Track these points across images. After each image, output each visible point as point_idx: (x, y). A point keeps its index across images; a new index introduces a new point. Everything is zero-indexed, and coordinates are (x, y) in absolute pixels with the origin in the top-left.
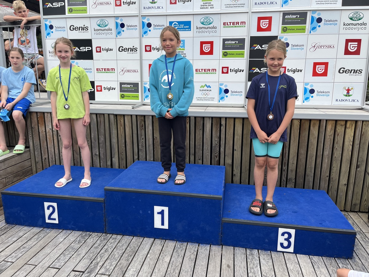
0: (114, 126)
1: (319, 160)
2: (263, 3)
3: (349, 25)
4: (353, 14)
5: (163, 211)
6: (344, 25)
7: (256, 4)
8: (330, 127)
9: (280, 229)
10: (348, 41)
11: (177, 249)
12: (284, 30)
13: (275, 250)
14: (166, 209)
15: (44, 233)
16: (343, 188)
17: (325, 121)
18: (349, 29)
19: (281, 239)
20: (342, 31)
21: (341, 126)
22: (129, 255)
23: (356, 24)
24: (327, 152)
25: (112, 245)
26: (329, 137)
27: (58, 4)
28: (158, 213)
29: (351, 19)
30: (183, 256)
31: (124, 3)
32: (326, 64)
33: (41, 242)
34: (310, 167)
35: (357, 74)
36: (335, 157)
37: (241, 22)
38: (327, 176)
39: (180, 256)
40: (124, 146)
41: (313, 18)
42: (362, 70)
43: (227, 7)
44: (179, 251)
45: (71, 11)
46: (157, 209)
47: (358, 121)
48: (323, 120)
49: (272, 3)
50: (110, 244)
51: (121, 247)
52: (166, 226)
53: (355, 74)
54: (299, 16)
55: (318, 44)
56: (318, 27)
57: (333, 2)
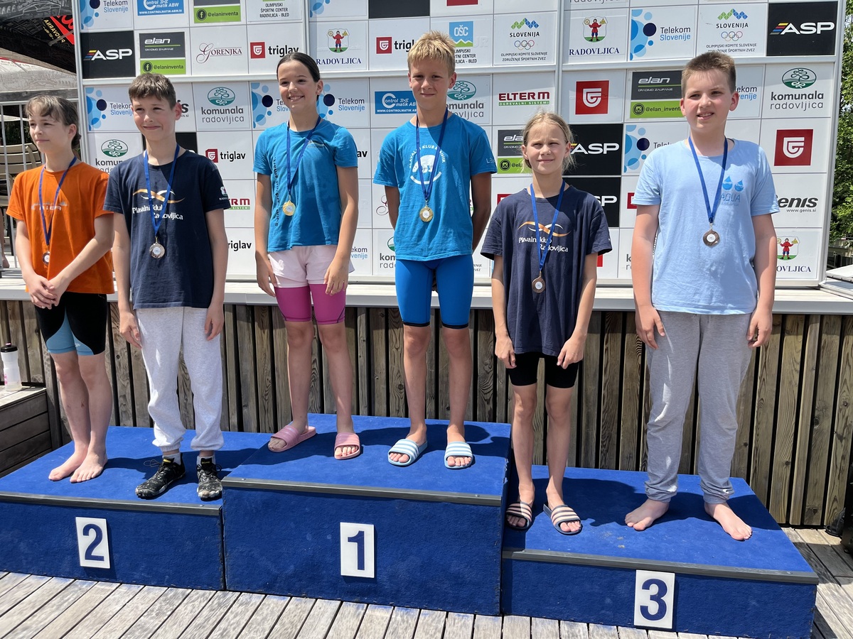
0: (247, 333)
2: (589, 51)
3: (784, 97)
4: (792, 72)
5: (361, 535)
6: (773, 98)
7: (571, 52)
9: (638, 572)
10: (781, 135)
11: (395, 625)
12: (638, 111)
13: (629, 623)
14: (369, 530)
15: (76, 592)
16: (781, 472)
19: (642, 597)
20: (768, 113)
23: (800, 97)
25: (238, 618)
27: (118, 53)
28: (350, 540)
29: (788, 84)
31: (272, 51)
33: (68, 614)
35: (806, 208)
36: (762, 399)
37: (539, 93)
38: (745, 445)
40: (270, 378)
42: (816, 200)
43: (508, 59)
44: (400, 631)
45: (147, 68)
46: (348, 529)
47: (811, 317)
49: (609, 51)
50: (235, 617)
51: (259, 625)
52: (369, 572)
53: (800, 208)
57: (746, 48)
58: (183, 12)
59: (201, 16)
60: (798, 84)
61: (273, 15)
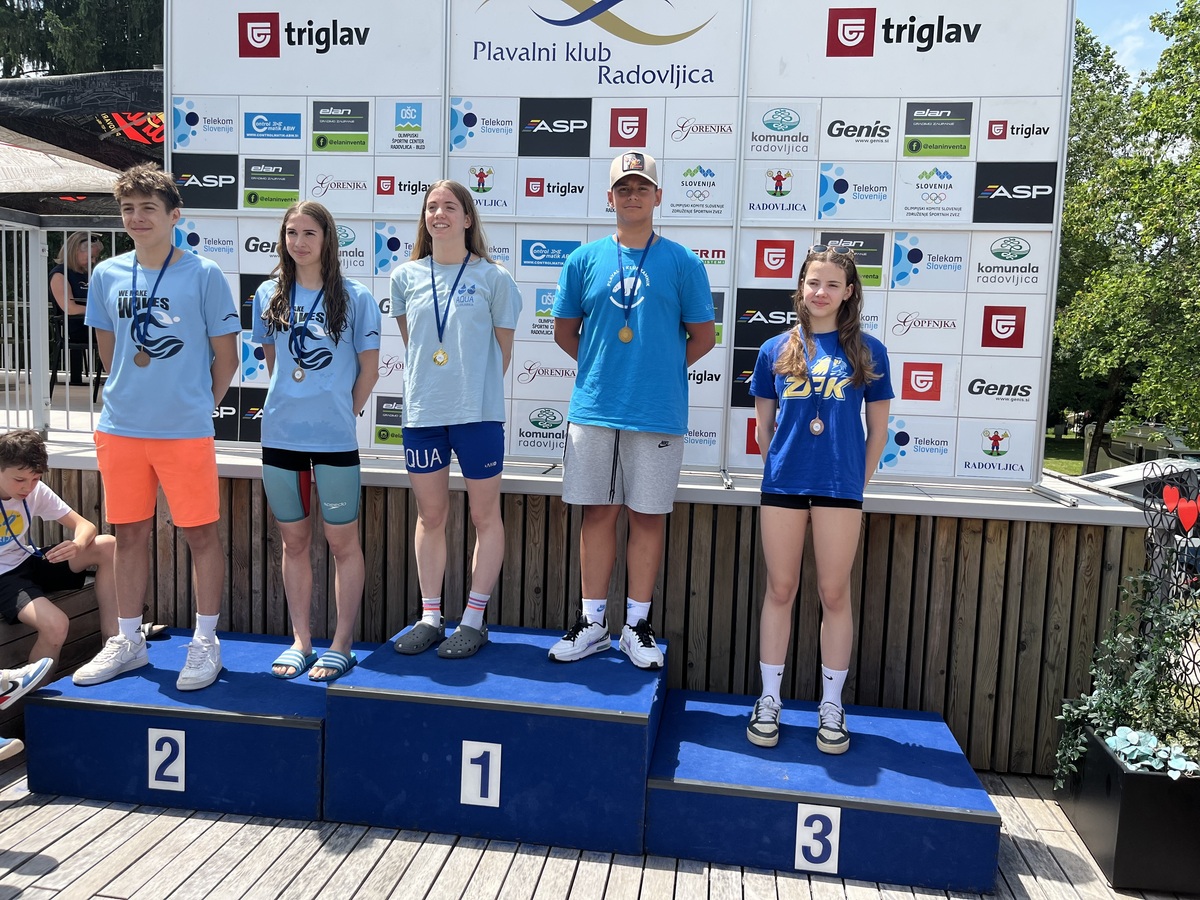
1: (920, 626)
2: (772, 207)
3: (992, 269)
4: (1002, 241)
5: (486, 755)
6: (980, 269)
7: (751, 207)
8: (943, 538)
9: (800, 806)
10: (990, 311)
13: (788, 868)
14: (495, 751)
16: (984, 706)
17: (931, 521)
18: (993, 279)
19: (804, 836)
20: (974, 286)
21: (972, 535)
22: (385, 876)
23: (1012, 269)
24: (940, 605)
26: (942, 563)
27: (218, 180)
28: (474, 761)
29: (998, 255)
30: (536, 880)
31: (402, 187)
32: (936, 369)
33: (135, 840)
34: (895, 644)
35: (1017, 396)
36: (961, 619)
37: (713, 251)
38: (942, 672)
39: (528, 880)
40: (380, 575)
41: (898, 249)
42: (1030, 387)
43: (677, 210)
44: (526, 868)
45: (252, 199)
46: (471, 749)
47: (1015, 524)
48: (926, 517)
49: (795, 207)
52: (493, 800)
53: (1010, 397)
54: (862, 243)
55: (914, 316)
56: (911, 274)
57: (949, 212)
58: (299, 138)
59: (321, 143)
60: (1009, 255)
61: (407, 147)
